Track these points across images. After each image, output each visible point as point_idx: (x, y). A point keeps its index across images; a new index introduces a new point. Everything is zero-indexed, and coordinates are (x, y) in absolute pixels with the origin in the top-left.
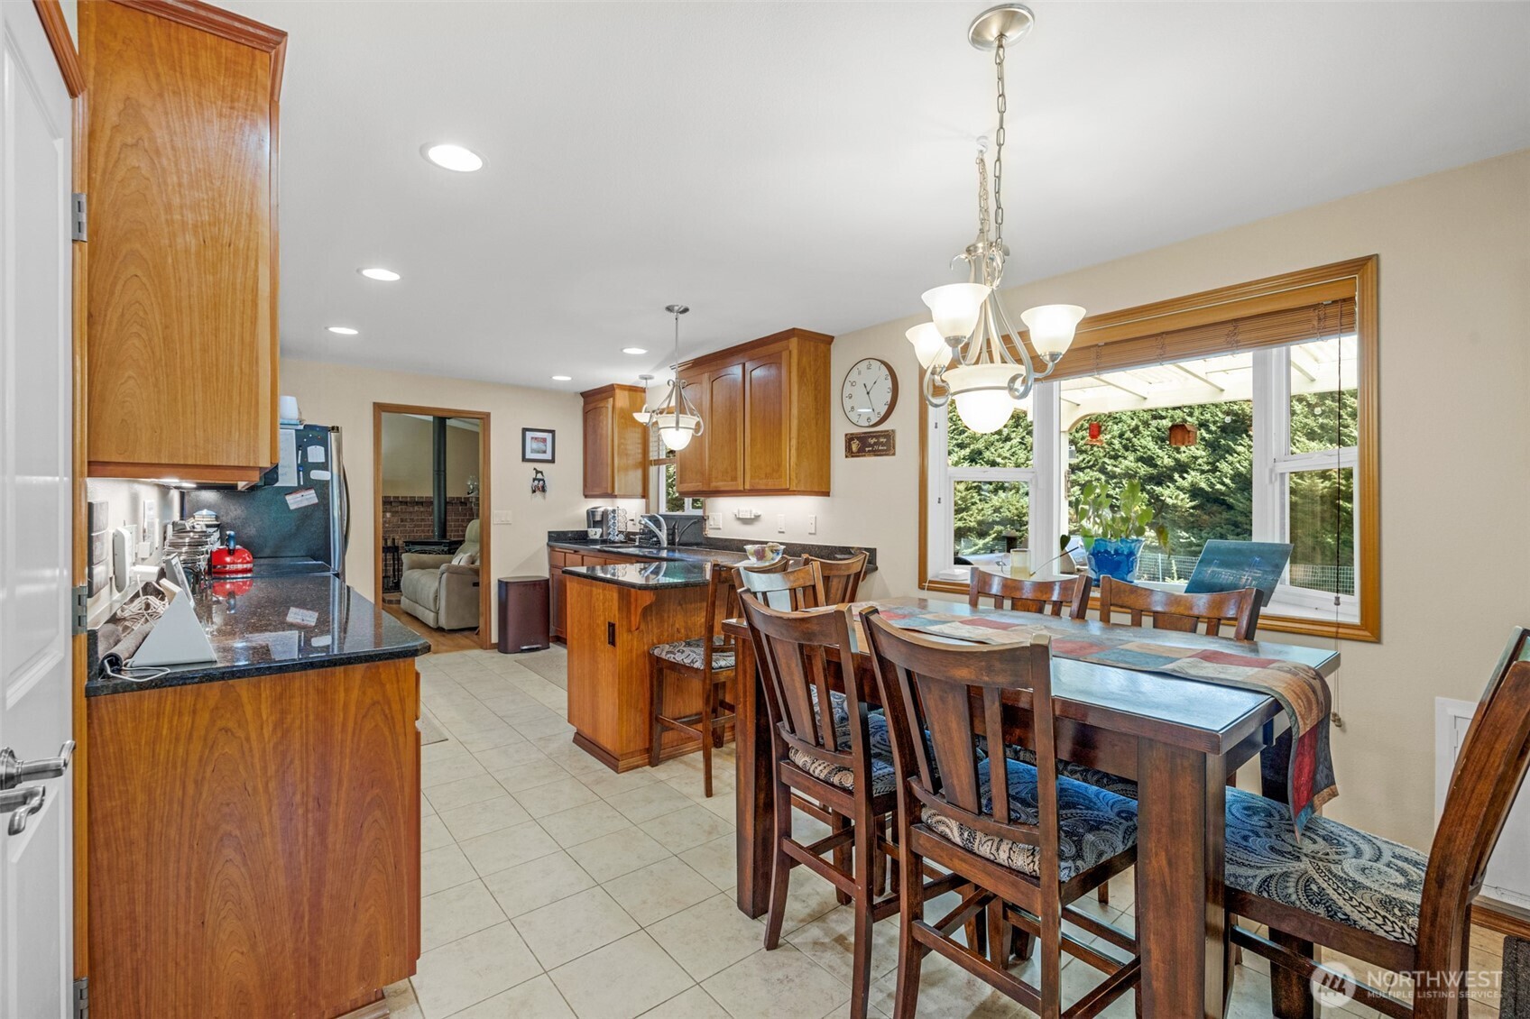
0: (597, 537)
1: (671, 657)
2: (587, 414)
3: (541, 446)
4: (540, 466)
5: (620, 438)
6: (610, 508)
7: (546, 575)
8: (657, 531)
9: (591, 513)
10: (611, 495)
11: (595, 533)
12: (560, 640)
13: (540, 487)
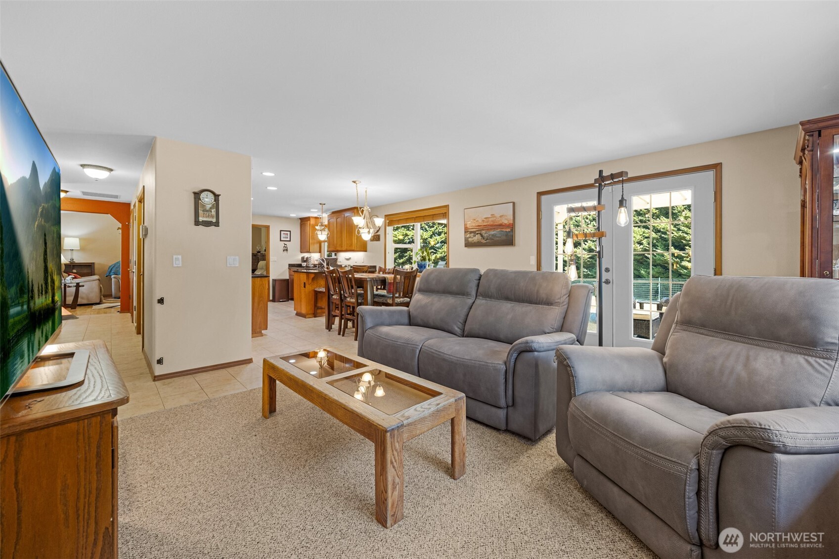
0: (305, 265)
1: (319, 290)
2: (301, 225)
3: (286, 236)
4: (286, 243)
5: (312, 234)
6: (309, 256)
7: (288, 278)
8: (323, 263)
9: (303, 258)
10: (309, 252)
11: (304, 264)
12: (292, 299)
13: (286, 250)
